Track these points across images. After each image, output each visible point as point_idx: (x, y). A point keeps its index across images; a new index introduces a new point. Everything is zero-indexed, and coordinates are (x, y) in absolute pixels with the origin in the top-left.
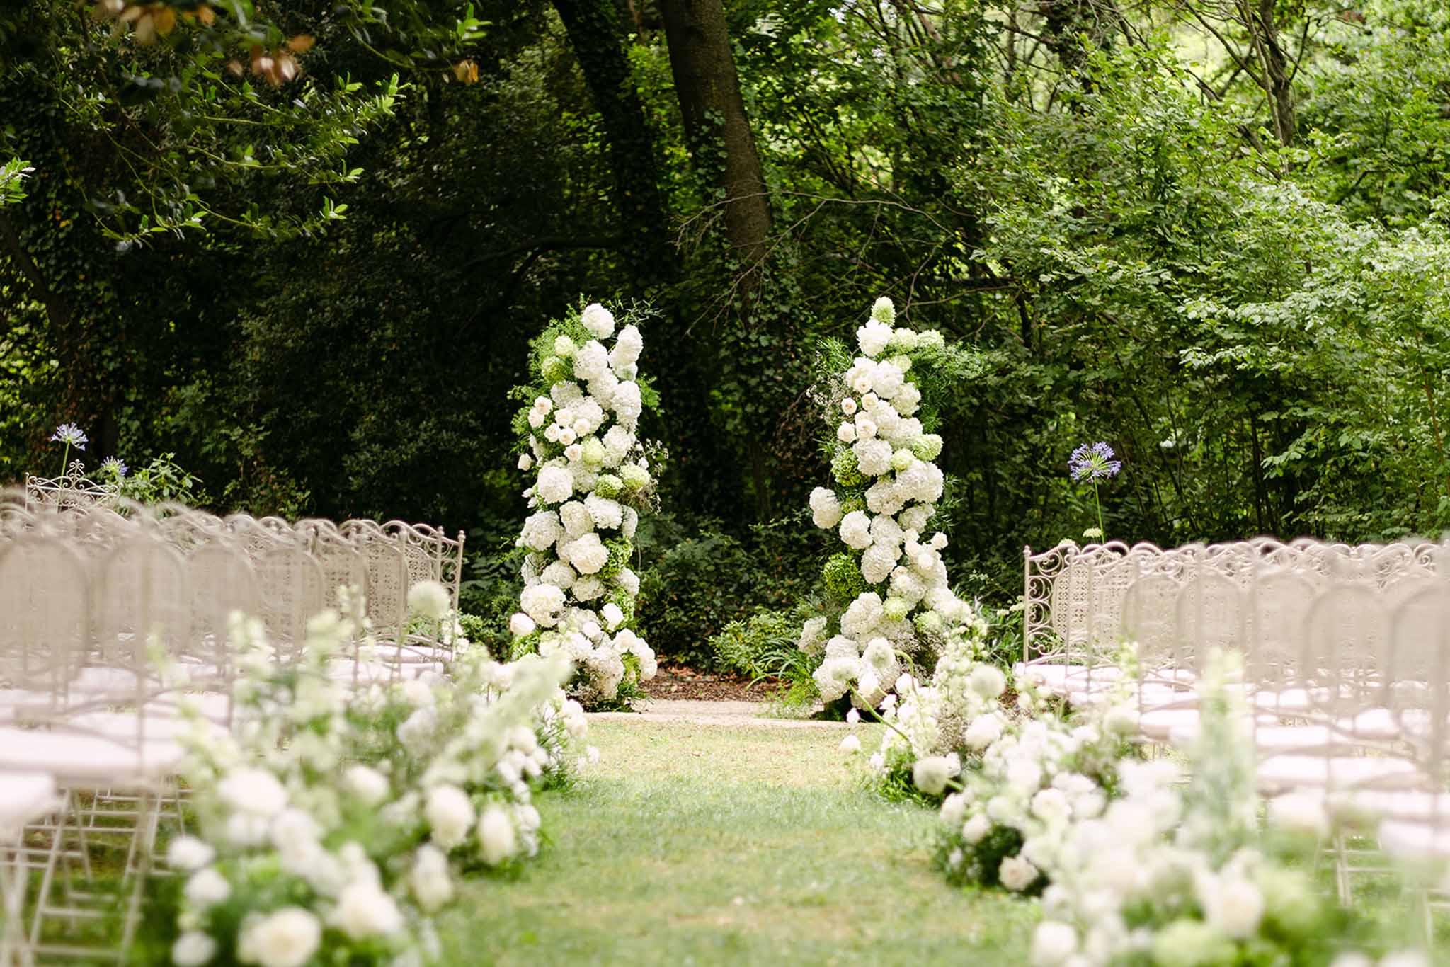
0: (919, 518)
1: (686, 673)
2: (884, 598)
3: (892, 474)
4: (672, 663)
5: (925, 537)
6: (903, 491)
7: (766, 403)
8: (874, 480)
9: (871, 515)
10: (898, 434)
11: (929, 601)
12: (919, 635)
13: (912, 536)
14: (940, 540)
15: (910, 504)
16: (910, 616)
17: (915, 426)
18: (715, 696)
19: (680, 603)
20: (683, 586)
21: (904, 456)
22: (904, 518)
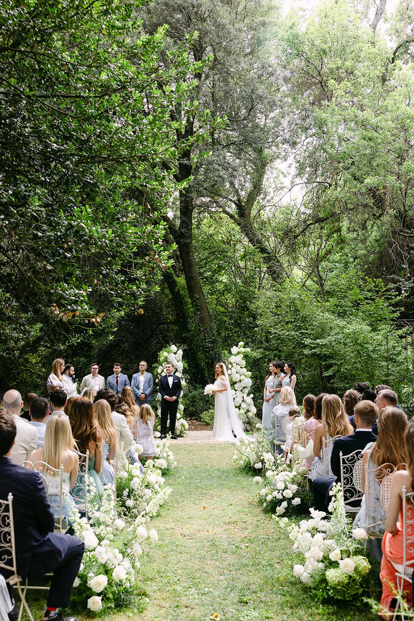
0: (246, 391)
1: (195, 421)
2: (239, 409)
3: (240, 381)
4: (191, 419)
5: (248, 395)
6: (243, 384)
7: (210, 359)
8: (236, 382)
9: (236, 391)
10: (241, 372)
11: (250, 410)
12: (247, 418)
13: (245, 395)
14: (252, 396)
15: (244, 388)
16: (245, 413)
17: (245, 370)
18: (202, 430)
19: (193, 406)
20: (193, 402)
21: (243, 377)
22: (243, 391)
